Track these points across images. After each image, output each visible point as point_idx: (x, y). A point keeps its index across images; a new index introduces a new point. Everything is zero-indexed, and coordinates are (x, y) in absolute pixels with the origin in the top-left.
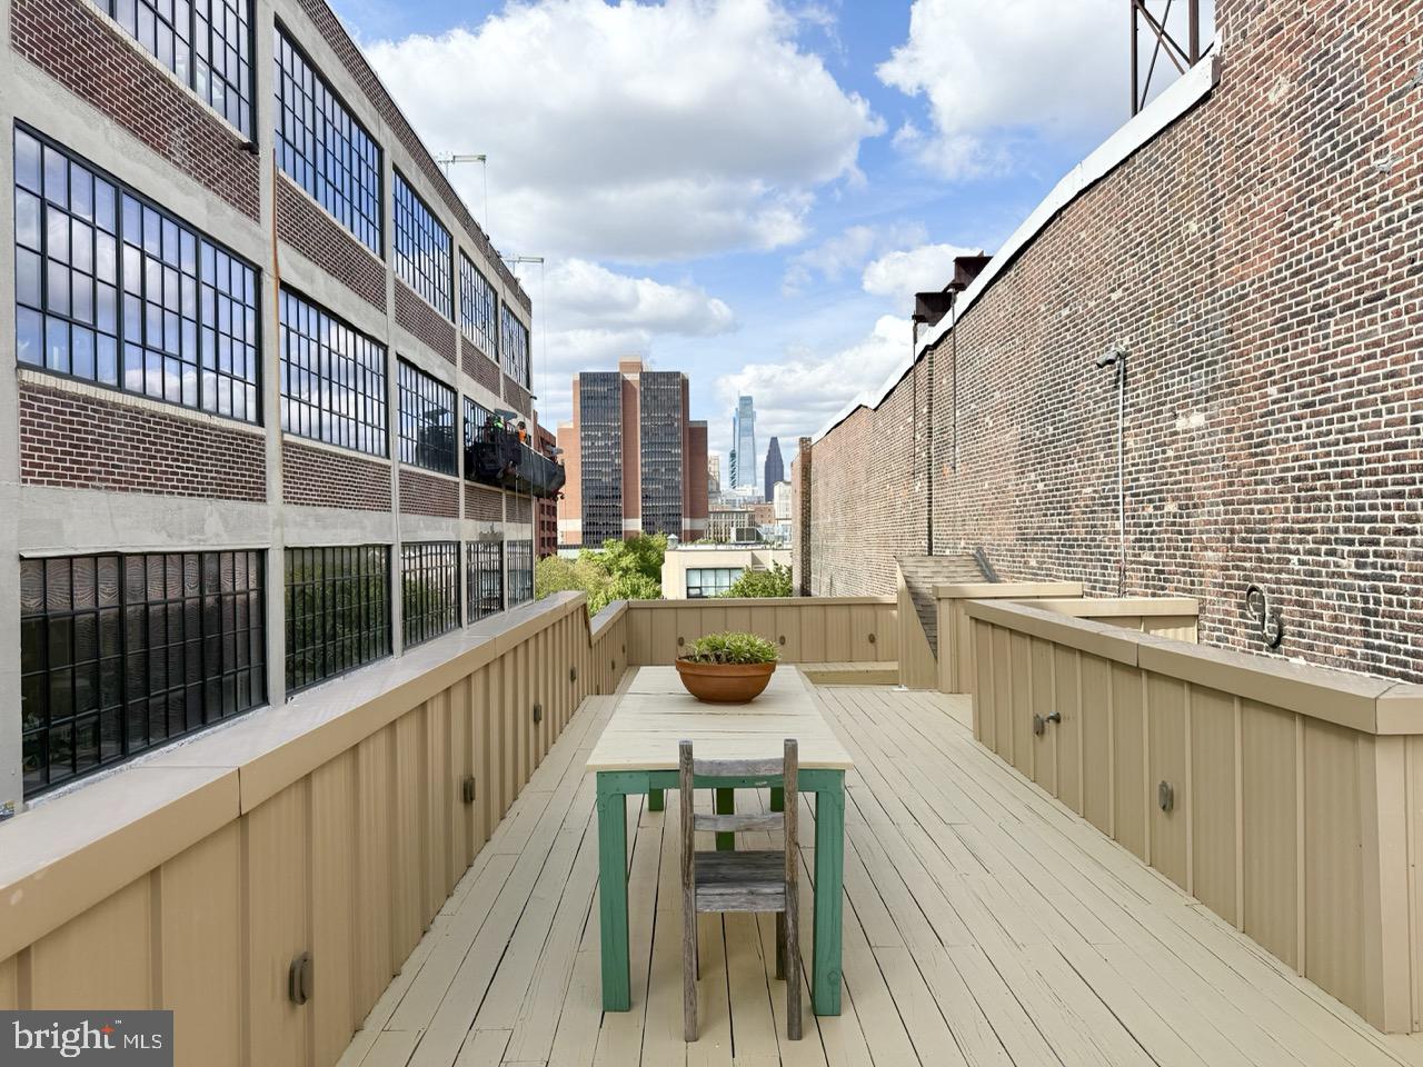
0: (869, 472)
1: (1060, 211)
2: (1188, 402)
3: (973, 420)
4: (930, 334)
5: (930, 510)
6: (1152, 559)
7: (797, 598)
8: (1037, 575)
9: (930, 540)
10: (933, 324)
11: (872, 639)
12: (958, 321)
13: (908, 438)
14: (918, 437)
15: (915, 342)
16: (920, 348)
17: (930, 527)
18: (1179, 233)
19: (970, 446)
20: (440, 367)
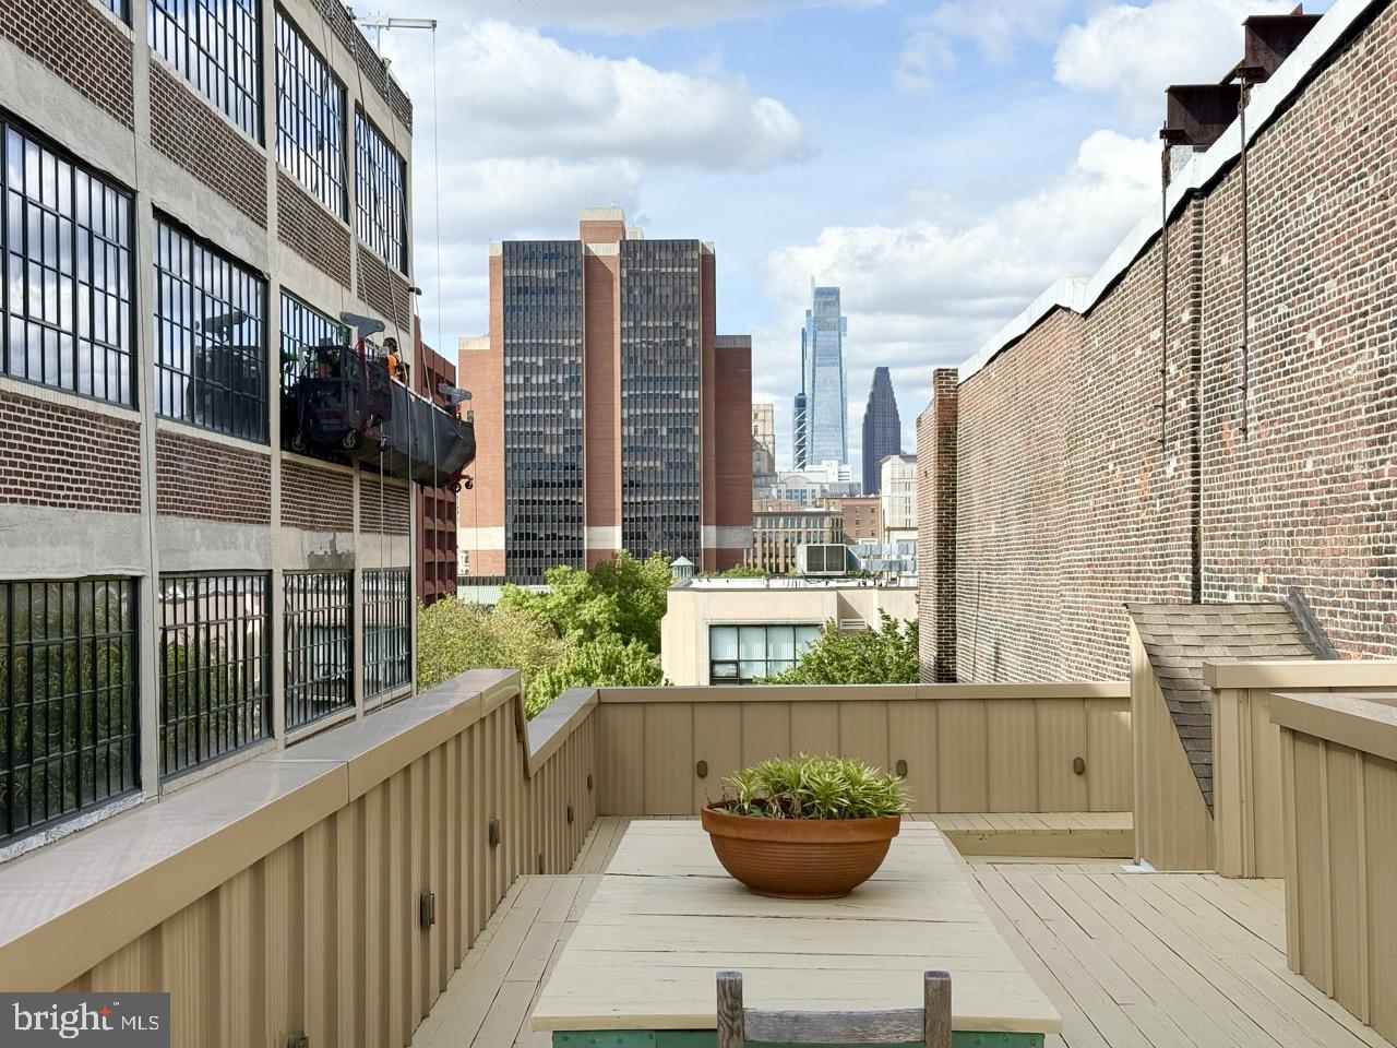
0: (1073, 439)
3: (1284, 338)
4: (1196, 167)
5: (1196, 514)
7: (928, 686)
9: (1196, 572)
10: (1203, 145)
11: (1080, 768)
12: (1252, 142)
13: (1151, 371)
14: (1172, 369)
15: (1166, 180)
16: (1175, 195)
17: (1196, 546)
19: (1277, 388)
20: (238, 231)
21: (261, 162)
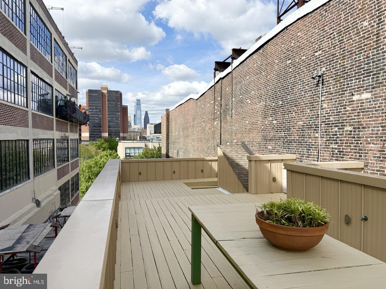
0: (194, 119)
1: (287, 27)
2: (360, 89)
3: (241, 101)
4: (221, 74)
5: (221, 131)
6: (336, 147)
8: (272, 152)
9: (221, 140)
10: (222, 71)
11: (202, 171)
12: (234, 69)
13: (211, 108)
14: (216, 107)
15: (215, 77)
16: (217, 79)
17: (221, 136)
18: (357, 27)
19: (240, 110)
20: (47, 78)
21: (52, 66)
